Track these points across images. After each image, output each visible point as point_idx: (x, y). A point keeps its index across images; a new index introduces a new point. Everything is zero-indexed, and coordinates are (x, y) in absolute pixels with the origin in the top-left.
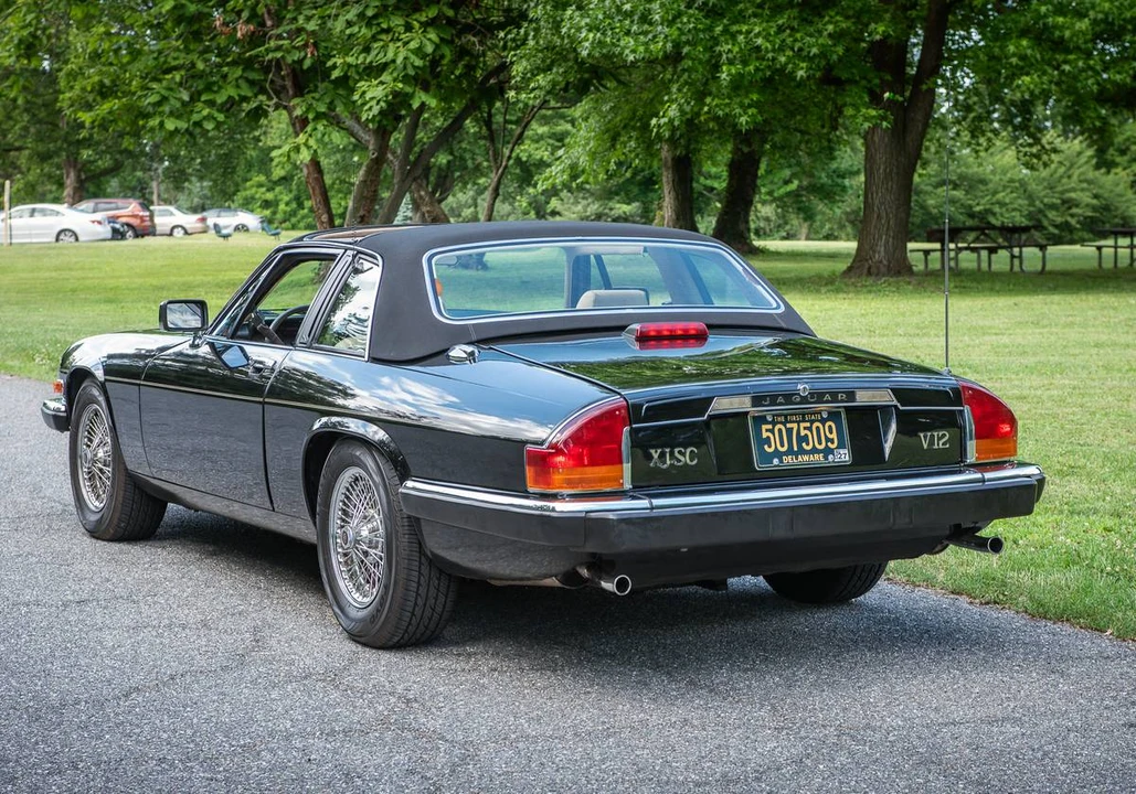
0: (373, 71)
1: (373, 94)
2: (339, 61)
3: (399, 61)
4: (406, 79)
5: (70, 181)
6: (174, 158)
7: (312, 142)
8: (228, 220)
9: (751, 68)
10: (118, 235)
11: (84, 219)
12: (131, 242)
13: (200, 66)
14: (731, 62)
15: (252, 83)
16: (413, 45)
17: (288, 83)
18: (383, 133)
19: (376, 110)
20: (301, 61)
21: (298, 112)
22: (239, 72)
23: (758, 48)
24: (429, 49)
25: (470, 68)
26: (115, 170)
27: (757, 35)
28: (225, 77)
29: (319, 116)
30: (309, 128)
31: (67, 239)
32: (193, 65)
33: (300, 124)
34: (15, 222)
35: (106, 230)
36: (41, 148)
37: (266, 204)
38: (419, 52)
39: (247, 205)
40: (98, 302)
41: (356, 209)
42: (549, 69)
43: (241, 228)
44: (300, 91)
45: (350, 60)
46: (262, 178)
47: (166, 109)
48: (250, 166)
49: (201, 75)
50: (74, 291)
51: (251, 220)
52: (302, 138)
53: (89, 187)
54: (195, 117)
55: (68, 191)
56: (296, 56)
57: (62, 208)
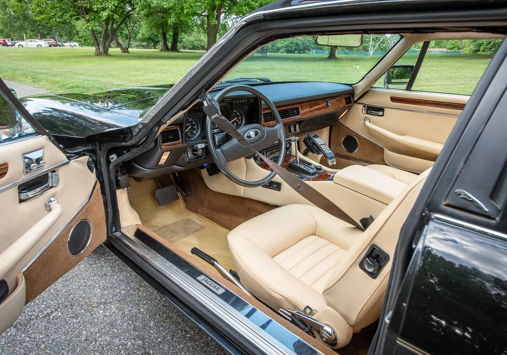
0: (104, 9)
1: (105, 14)
2: (96, 7)
3: (110, 7)
4: (111, 11)
5: (39, 36)
6: (59, 32)
7: (91, 25)
8: (73, 44)
9: (190, 10)
10: (50, 46)
11: (43, 43)
12: (53, 47)
13: (63, 7)
14: (186, 9)
15: (76, 12)
16: (112, 3)
17: (84, 12)
18: (107, 24)
19: (105, 18)
20: (86, 7)
21: (87, 18)
22: (72, 9)
23: (192, 6)
24: (116, 5)
25: (123, 11)
26: (48, 34)
27: (191, 3)
28: (69, 10)
29: (92, 19)
30: (90, 22)
31: (39, 46)
32: (61, 6)
33: (88, 21)
34: (28, 43)
35: (48, 45)
36: (32, 29)
37: (79, 41)
38: (114, 5)
39: (75, 41)
40: (47, 60)
41: (103, 41)
42: (143, 10)
43: (75, 45)
44: (87, 14)
45: (98, 6)
46: (77, 37)
47: (57, 16)
48: (74, 34)
49: (64, 9)
50: (41, 57)
51: (77, 44)
52: (89, 24)
53: (43, 37)
54: (64, 19)
55: (39, 38)
56: (85, 5)
57: (38, 40)
